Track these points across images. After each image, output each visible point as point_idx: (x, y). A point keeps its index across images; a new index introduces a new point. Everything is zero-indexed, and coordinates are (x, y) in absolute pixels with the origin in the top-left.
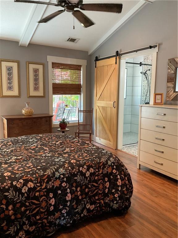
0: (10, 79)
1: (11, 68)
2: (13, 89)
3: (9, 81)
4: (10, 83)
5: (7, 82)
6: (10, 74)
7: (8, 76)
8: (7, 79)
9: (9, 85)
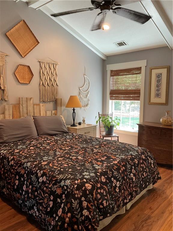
0: (158, 86)
1: (160, 75)
2: (161, 96)
3: (157, 88)
4: (158, 90)
5: (156, 89)
6: (159, 81)
7: (157, 83)
8: (156, 85)
9: (157, 92)
